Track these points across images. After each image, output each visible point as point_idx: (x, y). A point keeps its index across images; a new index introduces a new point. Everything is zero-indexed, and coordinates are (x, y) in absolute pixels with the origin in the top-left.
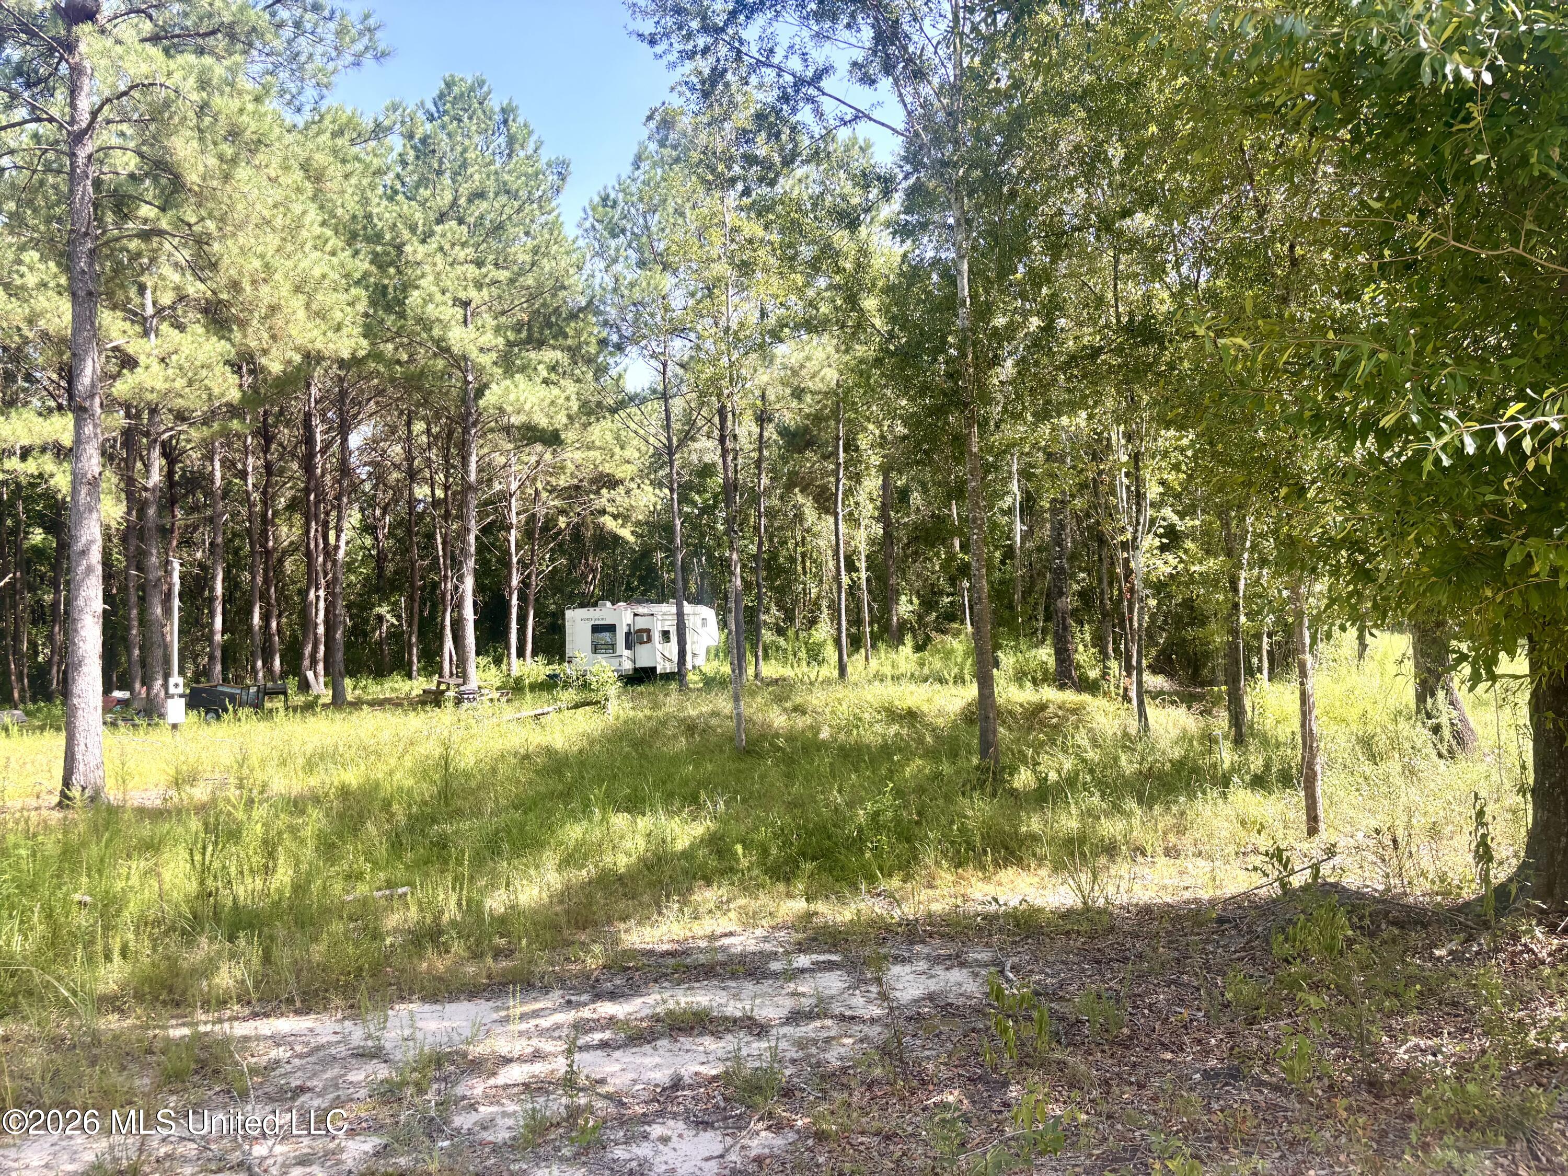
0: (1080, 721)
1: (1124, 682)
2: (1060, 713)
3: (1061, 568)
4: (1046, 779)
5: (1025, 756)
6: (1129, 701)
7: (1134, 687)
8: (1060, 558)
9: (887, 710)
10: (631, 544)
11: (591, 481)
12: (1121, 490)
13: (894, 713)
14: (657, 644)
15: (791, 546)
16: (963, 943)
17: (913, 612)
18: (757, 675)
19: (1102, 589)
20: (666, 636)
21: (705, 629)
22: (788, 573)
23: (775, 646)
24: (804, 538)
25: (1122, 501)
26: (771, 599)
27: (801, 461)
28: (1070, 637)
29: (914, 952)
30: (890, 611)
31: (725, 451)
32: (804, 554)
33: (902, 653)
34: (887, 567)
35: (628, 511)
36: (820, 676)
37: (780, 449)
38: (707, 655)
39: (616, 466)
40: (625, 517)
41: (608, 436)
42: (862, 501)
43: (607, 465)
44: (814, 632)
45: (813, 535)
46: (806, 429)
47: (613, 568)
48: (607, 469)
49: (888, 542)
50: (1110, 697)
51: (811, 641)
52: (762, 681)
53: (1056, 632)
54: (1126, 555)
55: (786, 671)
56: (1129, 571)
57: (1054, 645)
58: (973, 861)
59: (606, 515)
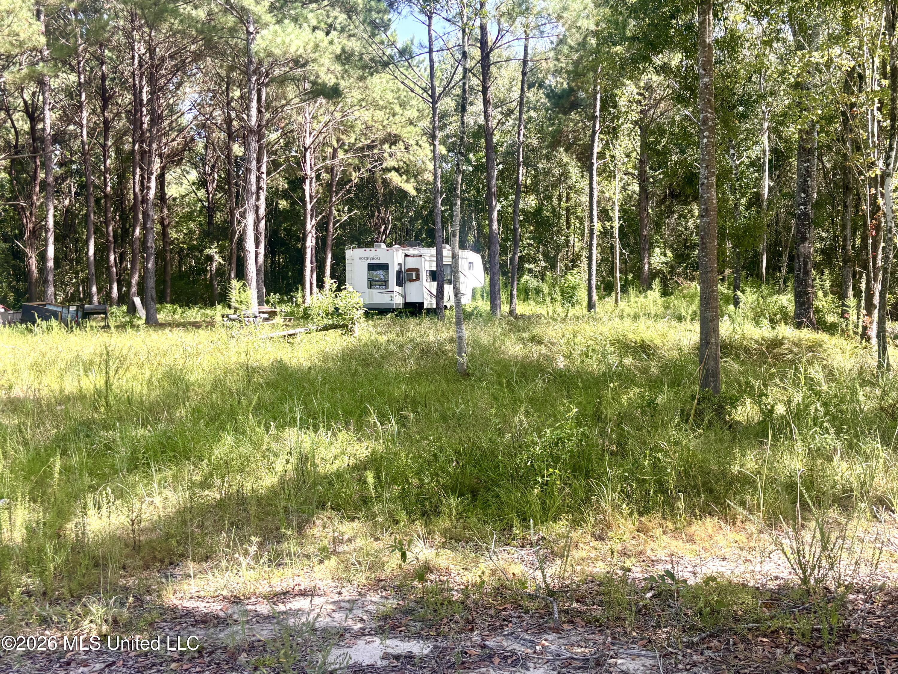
0: (814, 357)
1: (864, 319)
2: (795, 350)
3: (806, 214)
4: (771, 411)
5: (752, 388)
6: (868, 340)
7: (875, 326)
8: (804, 204)
9: (619, 341)
10: (414, 198)
11: (383, 142)
12: (873, 125)
13: (628, 346)
14: (425, 283)
15: (555, 202)
16: (614, 638)
17: (666, 264)
18: (511, 312)
19: (845, 236)
20: (434, 275)
21: (471, 271)
22: (551, 225)
23: (535, 289)
24: (568, 194)
25: (873, 136)
26: (538, 250)
27: (565, 121)
28: (810, 282)
29: (538, 648)
30: (642, 260)
31: (486, 102)
32: (567, 210)
33: (650, 297)
34: (642, 220)
35: (408, 165)
36: (570, 314)
37: (547, 111)
38: (473, 295)
39: (402, 127)
40: (407, 172)
41: (390, 96)
42: (618, 154)
43: (394, 126)
44: (569, 277)
45: (576, 191)
46: (571, 91)
47: (400, 220)
48: (394, 130)
49: (644, 196)
50: (848, 336)
51: (566, 285)
52: (516, 317)
53: (798, 276)
54: (873, 191)
55: (540, 310)
56: (876, 208)
57: (795, 289)
58: (663, 507)
59: (393, 172)
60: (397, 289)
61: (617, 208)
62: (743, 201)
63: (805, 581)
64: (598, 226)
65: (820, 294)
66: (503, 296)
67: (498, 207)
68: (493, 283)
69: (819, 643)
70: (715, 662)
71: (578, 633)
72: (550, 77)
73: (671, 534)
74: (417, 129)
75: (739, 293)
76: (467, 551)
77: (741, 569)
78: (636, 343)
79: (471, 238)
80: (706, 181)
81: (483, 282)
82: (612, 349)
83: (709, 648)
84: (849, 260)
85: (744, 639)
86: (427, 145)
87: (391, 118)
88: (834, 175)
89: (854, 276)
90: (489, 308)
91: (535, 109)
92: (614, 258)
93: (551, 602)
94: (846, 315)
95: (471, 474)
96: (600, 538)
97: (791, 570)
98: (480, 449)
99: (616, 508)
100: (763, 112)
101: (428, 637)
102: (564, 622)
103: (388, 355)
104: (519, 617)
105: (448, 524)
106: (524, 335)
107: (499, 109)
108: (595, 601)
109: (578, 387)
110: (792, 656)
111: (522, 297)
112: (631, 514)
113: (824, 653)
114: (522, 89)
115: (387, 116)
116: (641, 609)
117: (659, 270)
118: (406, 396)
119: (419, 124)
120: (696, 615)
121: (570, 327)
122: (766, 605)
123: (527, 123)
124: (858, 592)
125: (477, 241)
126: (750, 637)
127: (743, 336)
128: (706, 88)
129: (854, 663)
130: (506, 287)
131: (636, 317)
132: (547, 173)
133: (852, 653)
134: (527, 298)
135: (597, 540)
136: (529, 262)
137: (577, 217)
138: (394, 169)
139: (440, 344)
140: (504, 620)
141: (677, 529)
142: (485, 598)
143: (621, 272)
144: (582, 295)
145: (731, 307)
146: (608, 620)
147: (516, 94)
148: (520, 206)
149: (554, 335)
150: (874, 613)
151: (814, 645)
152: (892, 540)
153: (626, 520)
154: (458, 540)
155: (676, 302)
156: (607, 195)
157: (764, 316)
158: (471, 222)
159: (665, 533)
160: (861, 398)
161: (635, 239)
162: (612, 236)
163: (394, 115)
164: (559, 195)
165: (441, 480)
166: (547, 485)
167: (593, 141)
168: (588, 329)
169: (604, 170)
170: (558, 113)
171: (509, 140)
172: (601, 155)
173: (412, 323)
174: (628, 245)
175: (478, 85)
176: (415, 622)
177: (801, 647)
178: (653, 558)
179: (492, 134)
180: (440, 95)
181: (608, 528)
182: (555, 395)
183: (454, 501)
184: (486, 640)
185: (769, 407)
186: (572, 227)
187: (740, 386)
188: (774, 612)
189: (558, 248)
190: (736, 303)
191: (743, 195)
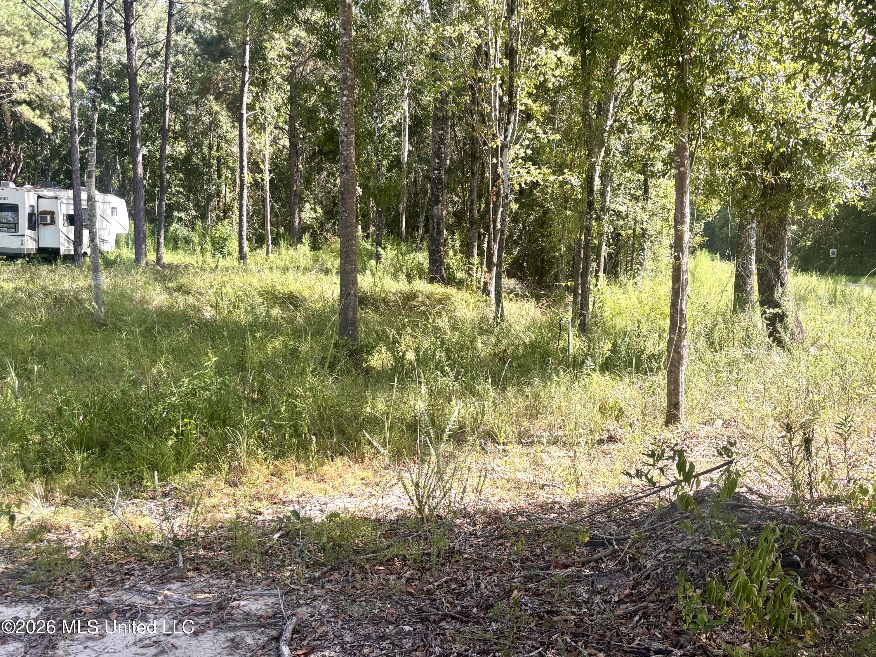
0: (444, 309)
1: (485, 277)
2: (427, 302)
7: (493, 282)
8: (438, 169)
10: (49, 135)
11: (11, 71)
12: (495, 99)
13: (276, 297)
14: (61, 227)
15: (206, 150)
16: (239, 581)
17: (316, 219)
18: (158, 261)
19: (472, 201)
20: (71, 220)
21: (115, 217)
22: (202, 174)
23: (185, 238)
24: (219, 143)
25: (495, 110)
26: (189, 200)
27: (214, 68)
28: (442, 241)
29: (159, 598)
30: (292, 214)
31: (130, 40)
32: (218, 159)
33: (300, 251)
34: (292, 175)
35: (41, 99)
36: (220, 265)
37: (196, 57)
38: (117, 242)
39: (34, 57)
40: (41, 107)
41: (19, 22)
42: (267, 107)
43: (24, 55)
44: (220, 227)
45: (227, 141)
46: (220, 39)
47: (33, 158)
48: (25, 59)
49: (293, 151)
50: (472, 290)
51: (217, 235)
52: (163, 266)
53: (431, 236)
54: (495, 161)
55: (189, 259)
56: (496, 176)
57: (429, 247)
58: (298, 449)
59: (24, 105)
60: (29, 232)
61: (267, 161)
62: (385, 163)
63: (420, 510)
64: (248, 178)
65: (451, 253)
66: (150, 243)
67: (144, 151)
68: (138, 230)
69: (427, 566)
70: (334, 594)
71: (203, 579)
72: (198, 22)
73: (304, 476)
74: (52, 61)
75: (380, 249)
76: (91, 507)
77: (365, 504)
78: (284, 294)
79: (115, 182)
80: (345, 139)
81: (127, 229)
82: (261, 300)
83: (329, 581)
84: (475, 223)
85: (362, 570)
86: (64, 80)
87: (21, 47)
88: (465, 144)
89: (479, 238)
90: (134, 256)
91: (183, 53)
92: (265, 211)
93: (177, 552)
94: (471, 272)
95: (100, 428)
96: (233, 485)
97: (409, 501)
98: (112, 402)
99: (251, 453)
100: (404, 80)
101: (38, 600)
102: (189, 570)
103: (15, 303)
104: (142, 569)
105: (71, 480)
106: (171, 285)
107: (145, 50)
108: (223, 546)
109: (223, 337)
110: (403, 580)
111: (171, 246)
112: (266, 459)
113: (431, 575)
114: (168, 31)
115: (16, 44)
116: (268, 550)
117: (309, 225)
118: (33, 348)
119: (55, 56)
120: (319, 551)
121: (219, 278)
122: (384, 535)
123: (175, 67)
124: (464, 517)
125: (122, 185)
126: (367, 567)
127: (383, 289)
128: (346, 47)
129: (456, 581)
130: (154, 235)
131: (285, 269)
132: (197, 120)
133: (455, 572)
134: (175, 248)
135: (231, 486)
136: (179, 211)
137: (228, 168)
138: (25, 102)
139: (77, 293)
140: (126, 574)
141: (309, 470)
142: (107, 554)
143: (271, 225)
144: (233, 245)
145: (373, 262)
146: (234, 564)
147: (162, 35)
148: (167, 152)
149: (203, 285)
150: (475, 534)
151: (424, 568)
152: (496, 469)
153: (261, 465)
154: (82, 496)
155: (324, 256)
156: (257, 147)
157: (402, 271)
158: (115, 165)
159: (298, 475)
160: (480, 346)
161: (286, 192)
162: (263, 189)
163: (24, 43)
164: (210, 144)
165: (67, 435)
166: (182, 435)
167: (242, 91)
168: (237, 280)
169: (255, 123)
170: (208, 60)
171: (156, 83)
172: (251, 107)
173: (44, 270)
174: (280, 199)
175: (121, 22)
176: (25, 585)
177: (412, 571)
178: (285, 500)
179: (136, 74)
180: (77, 26)
181: (243, 474)
182: (199, 345)
183: (79, 457)
184: (105, 596)
185: (401, 354)
186: (224, 177)
187: (378, 335)
188: (391, 541)
189: (209, 198)
190: (378, 257)
191: (385, 157)
